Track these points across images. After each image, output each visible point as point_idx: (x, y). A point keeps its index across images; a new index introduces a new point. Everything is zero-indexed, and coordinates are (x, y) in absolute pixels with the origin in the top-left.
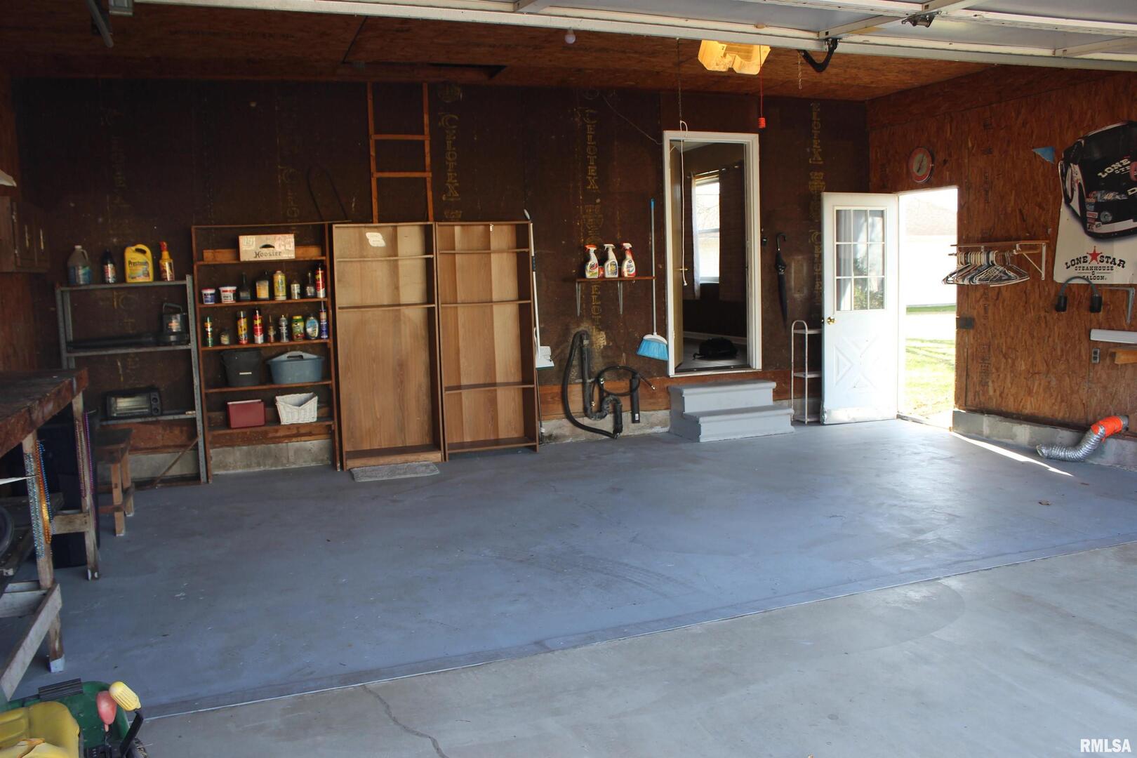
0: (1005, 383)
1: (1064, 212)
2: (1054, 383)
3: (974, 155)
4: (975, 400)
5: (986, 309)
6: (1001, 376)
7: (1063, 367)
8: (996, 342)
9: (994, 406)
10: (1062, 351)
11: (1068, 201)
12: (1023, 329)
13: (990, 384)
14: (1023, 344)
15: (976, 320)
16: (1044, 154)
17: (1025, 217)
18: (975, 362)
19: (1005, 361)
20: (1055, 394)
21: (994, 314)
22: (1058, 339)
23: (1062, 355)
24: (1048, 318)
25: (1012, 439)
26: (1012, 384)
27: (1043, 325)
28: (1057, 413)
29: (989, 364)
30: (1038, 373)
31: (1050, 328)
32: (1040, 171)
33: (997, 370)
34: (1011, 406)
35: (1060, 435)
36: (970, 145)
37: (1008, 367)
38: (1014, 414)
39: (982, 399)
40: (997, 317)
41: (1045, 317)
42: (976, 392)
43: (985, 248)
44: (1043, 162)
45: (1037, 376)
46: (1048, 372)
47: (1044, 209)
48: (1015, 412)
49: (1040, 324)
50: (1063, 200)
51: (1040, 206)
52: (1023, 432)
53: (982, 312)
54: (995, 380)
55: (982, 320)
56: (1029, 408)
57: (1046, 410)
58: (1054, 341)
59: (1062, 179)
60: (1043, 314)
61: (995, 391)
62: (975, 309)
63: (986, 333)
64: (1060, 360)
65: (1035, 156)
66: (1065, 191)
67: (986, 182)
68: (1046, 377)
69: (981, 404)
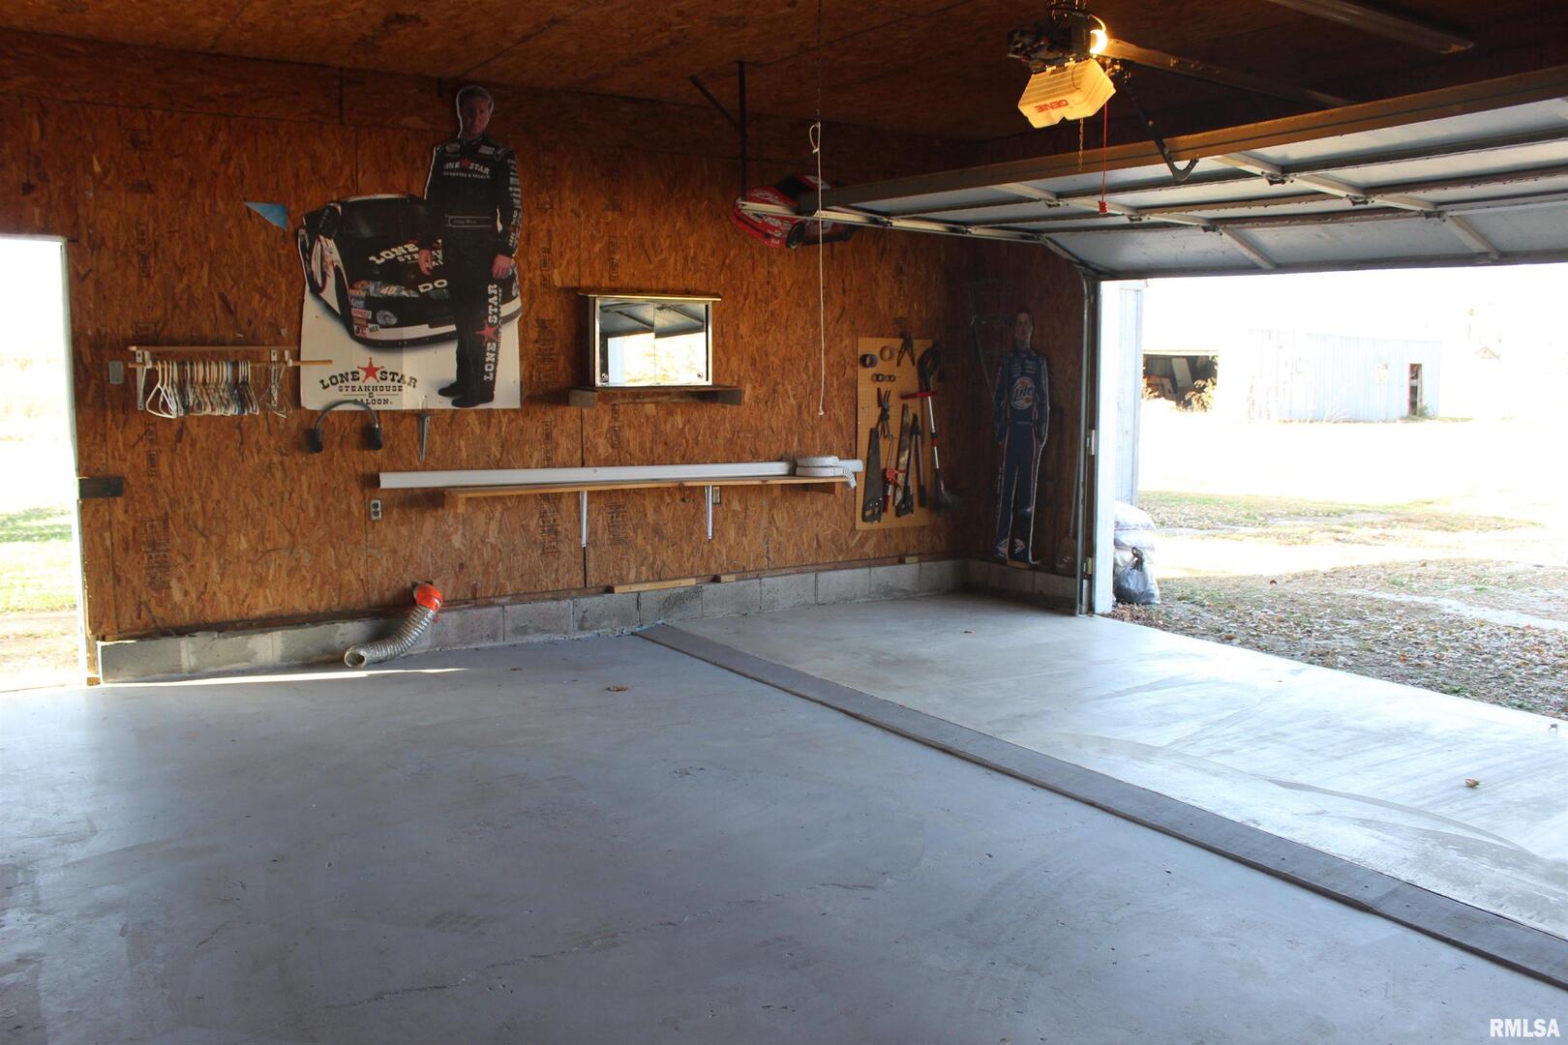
0: (207, 575)
1: (311, 306)
2: (307, 560)
3: (108, 188)
4: (139, 617)
5: (152, 459)
6: (198, 565)
7: (321, 533)
8: (181, 512)
9: (188, 619)
10: (317, 509)
11: (317, 291)
12: (238, 485)
13: (174, 583)
14: (241, 508)
15: (131, 480)
16: (272, 215)
17: (232, 307)
18: (131, 552)
19: (204, 540)
20: (309, 576)
21: (172, 466)
22: (309, 493)
23: (318, 517)
24: (287, 463)
25: (248, 661)
26: (222, 576)
27: (279, 475)
28: (316, 604)
29: (167, 550)
30: (275, 549)
31: (292, 479)
32: (262, 237)
33: (188, 558)
34: (226, 610)
35: (341, 631)
36: (97, 168)
37: (213, 549)
38: (237, 622)
39: (158, 612)
40: (179, 470)
41: (282, 463)
42: (140, 603)
43: (152, 354)
44: (266, 225)
45: (273, 554)
46: (294, 544)
47: (270, 298)
48: (235, 618)
49: (273, 476)
50: (307, 288)
51: (263, 293)
52: (269, 645)
53: (143, 464)
54: (185, 575)
55: (145, 479)
56: (263, 604)
57: (299, 604)
58: (301, 497)
59: (305, 259)
60: (276, 459)
61: (186, 593)
62: (125, 460)
63: (155, 501)
64: (315, 525)
65: (250, 215)
66: (311, 275)
67: (142, 241)
68: (291, 553)
69: (155, 622)
